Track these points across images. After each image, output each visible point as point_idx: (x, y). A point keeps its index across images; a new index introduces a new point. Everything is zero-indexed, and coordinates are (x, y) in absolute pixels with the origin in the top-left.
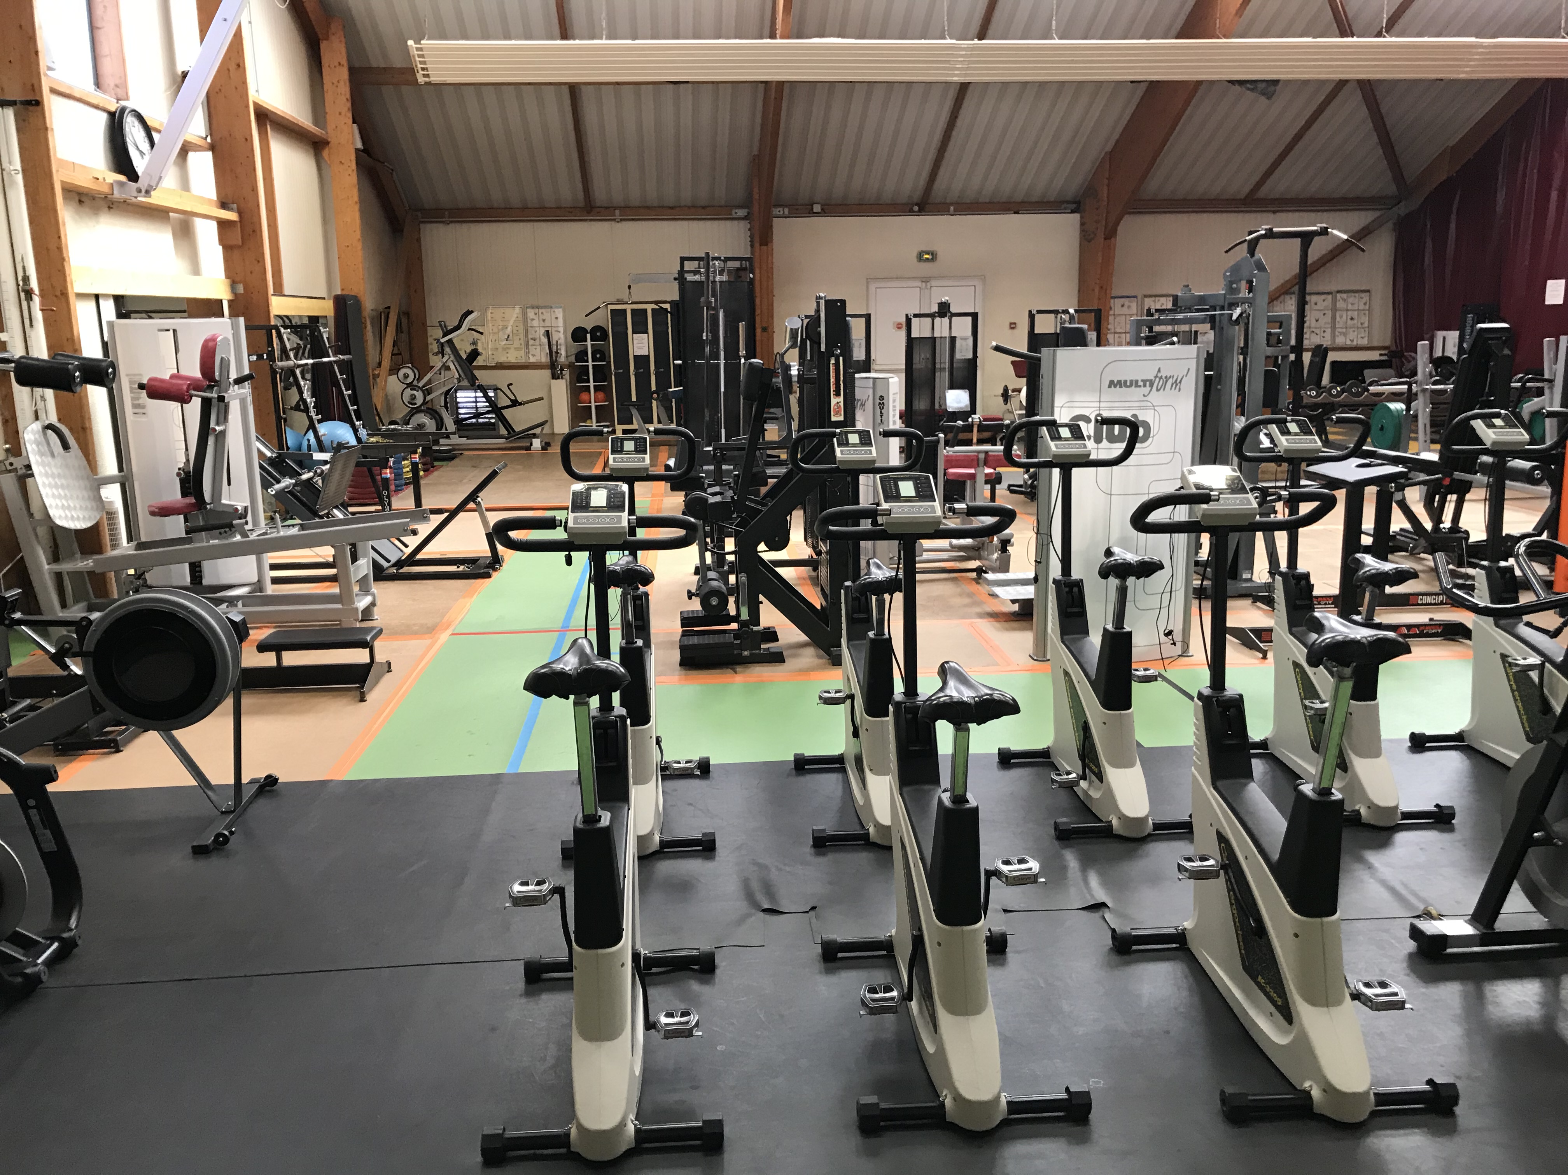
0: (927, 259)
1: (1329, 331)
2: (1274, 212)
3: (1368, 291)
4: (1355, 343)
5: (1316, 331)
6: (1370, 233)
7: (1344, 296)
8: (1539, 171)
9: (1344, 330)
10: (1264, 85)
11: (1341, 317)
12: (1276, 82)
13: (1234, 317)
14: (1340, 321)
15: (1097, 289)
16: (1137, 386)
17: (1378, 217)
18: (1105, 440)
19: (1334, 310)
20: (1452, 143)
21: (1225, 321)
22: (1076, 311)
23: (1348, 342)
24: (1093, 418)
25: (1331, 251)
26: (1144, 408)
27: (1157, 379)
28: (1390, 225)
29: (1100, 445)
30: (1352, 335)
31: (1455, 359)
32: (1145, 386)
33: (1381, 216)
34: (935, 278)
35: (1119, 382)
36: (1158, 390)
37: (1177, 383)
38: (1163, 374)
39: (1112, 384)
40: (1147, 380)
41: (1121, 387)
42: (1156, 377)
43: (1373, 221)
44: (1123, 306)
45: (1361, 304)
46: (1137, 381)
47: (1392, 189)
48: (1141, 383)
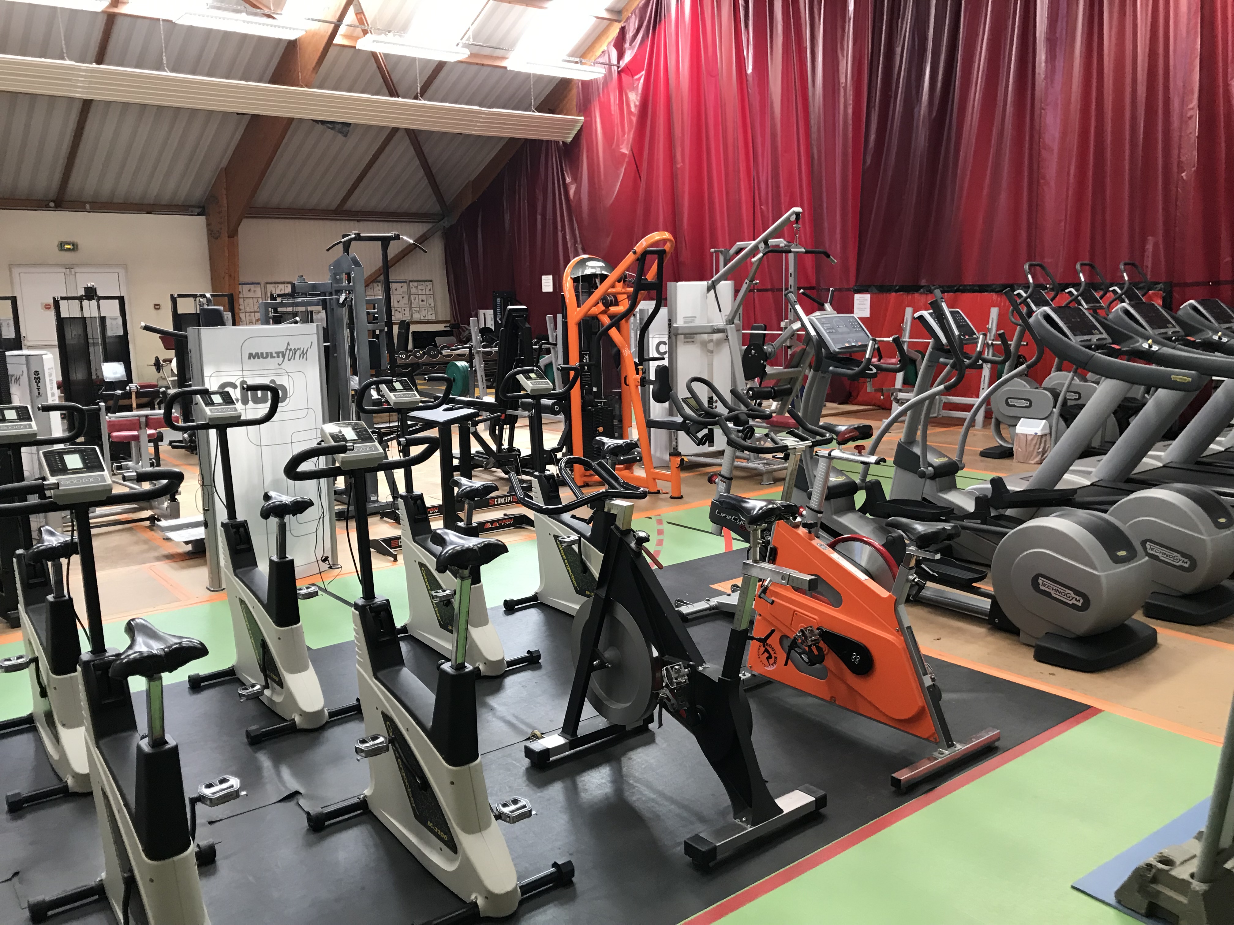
0: (69, 249)
1: (407, 309)
2: (358, 221)
3: (431, 281)
4: (426, 318)
5: (399, 309)
6: (426, 239)
7: (415, 284)
8: (528, 202)
9: (418, 309)
10: (340, 126)
11: (415, 299)
12: (349, 124)
13: (341, 301)
14: (415, 303)
15: (227, 278)
16: (272, 357)
17: (431, 228)
18: (250, 402)
19: (410, 295)
20: (472, 178)
21: (334, 303)
22: (212, 295)
23: (422, 318)
24: (238, 383)
25: (402, 251)
26: (279, 375)
27: (288, 351)
28: (439, 233)
29: (247, 406)
30: (424, 313)
31: (493, 329)
32: (278, 357)
33: (433, 227)
34: (78, 265)
35: (257, 354)
36: (289, 360)
37: (304, 354)
38: (292, 346)
39: (251, 356)
40: (279, 352)
41: (259, 358)
42: (287, 349)
43: (427, 231)
44: (249, 291)
45: (427, 290)
46: (271, 353)
47: (437, 208)
48: (275, 355)
